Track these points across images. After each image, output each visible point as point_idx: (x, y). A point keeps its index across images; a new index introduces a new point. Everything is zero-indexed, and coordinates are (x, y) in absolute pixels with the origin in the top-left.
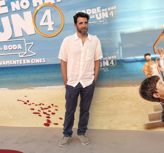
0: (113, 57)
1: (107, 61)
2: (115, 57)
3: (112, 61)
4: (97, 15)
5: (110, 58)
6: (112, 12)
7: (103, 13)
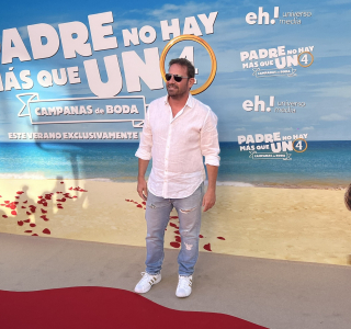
0: (301, 137)
1: (290, 143)
2: (306, 136)
3: (300, 143)
4: (277, 61)
5: (295, 137)
6: (306, 56)
7: (289, 57)
